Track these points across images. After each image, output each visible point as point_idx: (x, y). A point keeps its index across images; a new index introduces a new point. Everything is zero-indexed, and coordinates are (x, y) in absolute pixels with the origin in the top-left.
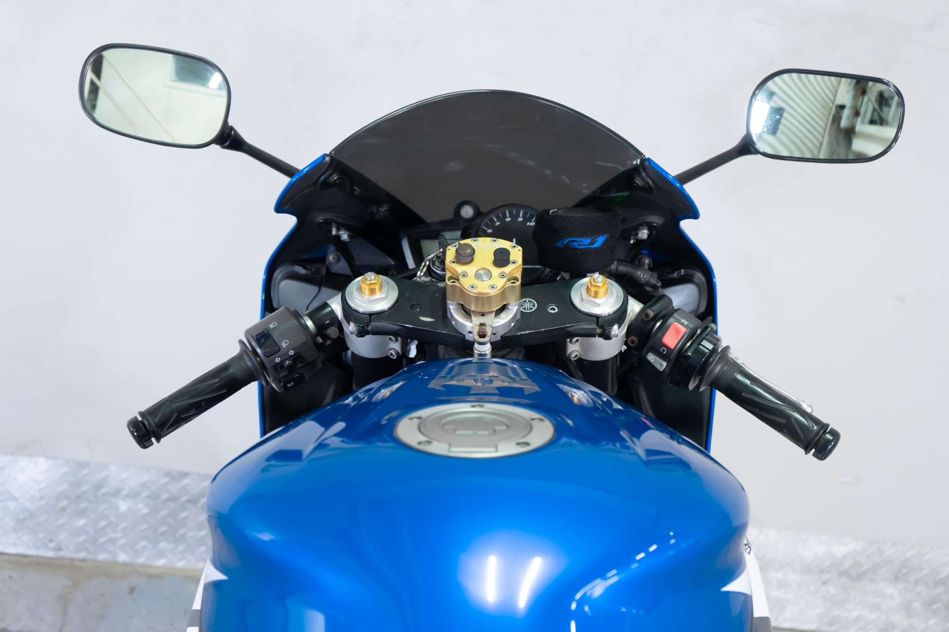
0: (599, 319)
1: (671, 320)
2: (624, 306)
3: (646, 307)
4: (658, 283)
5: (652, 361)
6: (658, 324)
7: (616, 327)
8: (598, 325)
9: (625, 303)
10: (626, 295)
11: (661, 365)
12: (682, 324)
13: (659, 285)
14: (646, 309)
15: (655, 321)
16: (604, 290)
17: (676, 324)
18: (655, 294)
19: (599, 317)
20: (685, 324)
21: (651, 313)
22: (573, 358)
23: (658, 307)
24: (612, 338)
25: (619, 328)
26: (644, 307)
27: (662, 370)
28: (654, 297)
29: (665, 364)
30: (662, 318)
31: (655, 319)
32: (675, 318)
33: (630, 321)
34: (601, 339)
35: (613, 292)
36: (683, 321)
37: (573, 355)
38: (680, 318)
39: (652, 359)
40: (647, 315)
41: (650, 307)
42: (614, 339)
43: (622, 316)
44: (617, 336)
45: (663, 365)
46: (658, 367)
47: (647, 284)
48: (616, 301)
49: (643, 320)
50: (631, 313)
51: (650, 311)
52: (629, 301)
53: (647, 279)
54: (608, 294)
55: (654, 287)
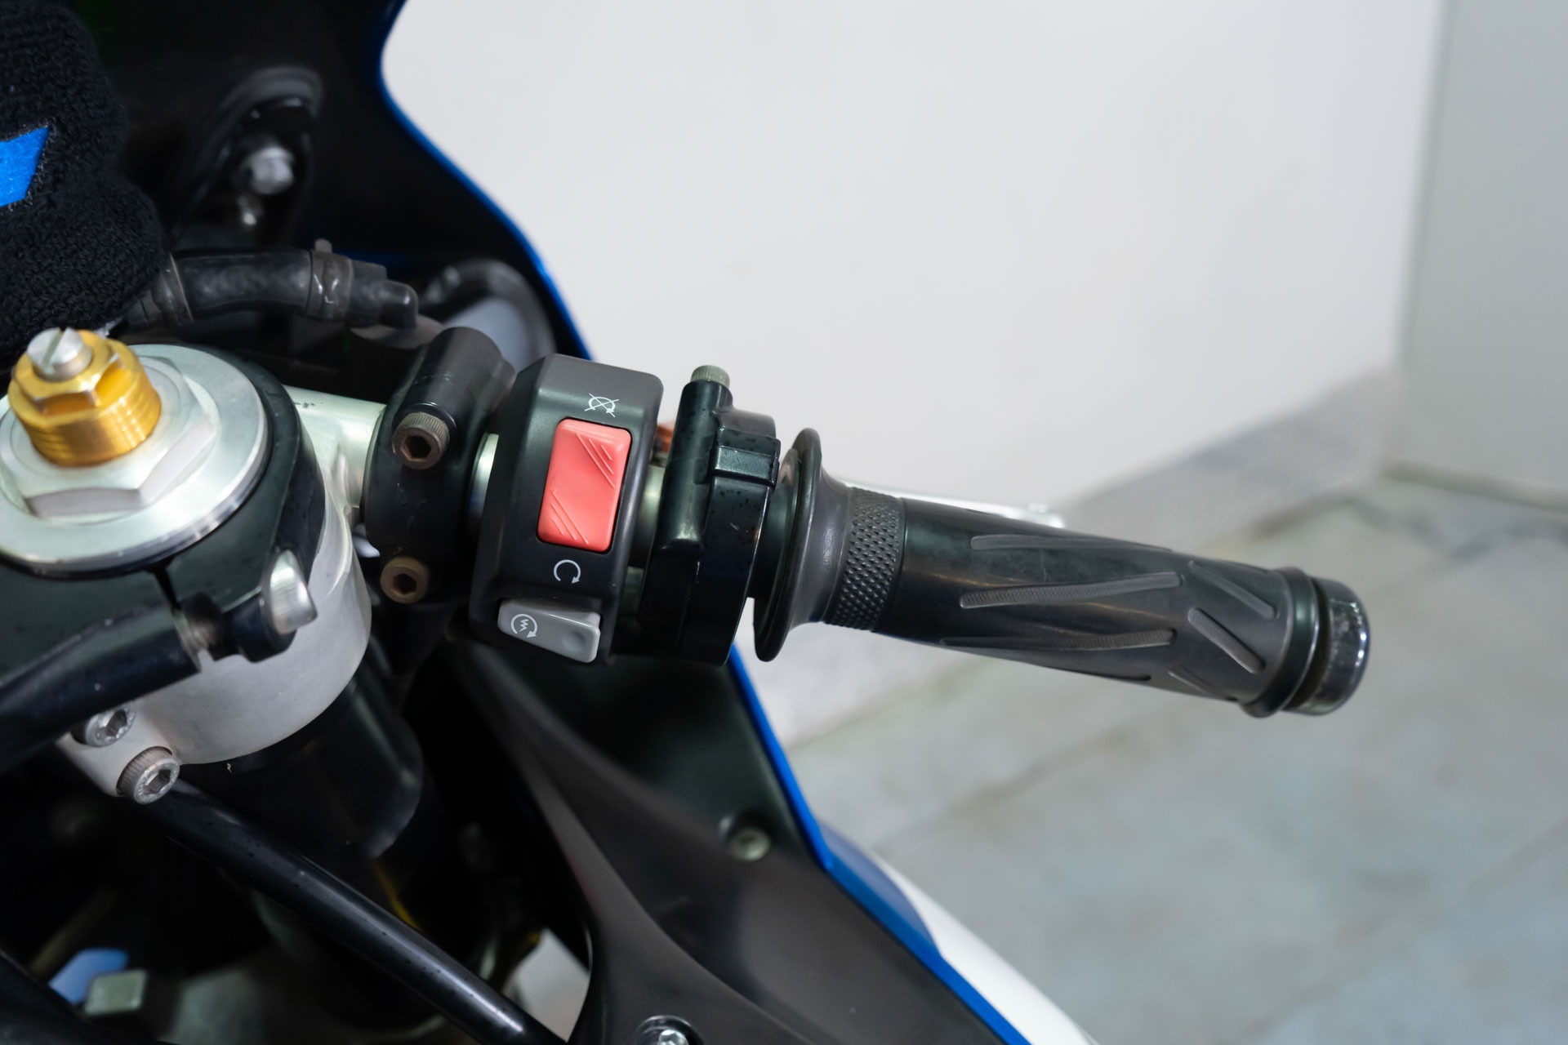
0: (174, 567)
1: (539, 423)
2: (282, 446)
3: (395, 408)
4: (401, 292)
5: (532, 634)
6: (486, 463)
7: (283, 573)
8: (176, 606)
9: (283, 430)
10: (270, 388)
11: (582, 636)
12: (598, 419)
13: (407, 300)
14: (399, 417)
15: (466, 455)
16: (123, 401)
17: (569, 426)
18: (408, 344)
19: (168, 560)
20: (610, 411)
21: (436, 429)
22: (151, 789)
23: (446, 388)
24: (291, 636)
25: (305, 572)
26: (386, 412)
27: (593, 655)
28: (413, 354)
29: (592, 623)
30: (487, 427)
31: (463, 445)
32: (552, 405)
33: (352, 498)
34: (236, 663)
35: (193, 400)
36: (592, 403)
37: (148, 775)
38: (575, 399)
39: (530, 627)
40: (420, 444)
41: (414, 402)
42: (305, 636)
43: (291, 498)
44: (312, 614)
45: (590, 633)
46: (568, 648)
47: (358, 313)
48: (230, 438)
49: (408, 472)
50: (343, 462)
51: (423, 415)
52: (300, 409)
53: (347, 293)
54: (165, 420)
55: (394, 316)
